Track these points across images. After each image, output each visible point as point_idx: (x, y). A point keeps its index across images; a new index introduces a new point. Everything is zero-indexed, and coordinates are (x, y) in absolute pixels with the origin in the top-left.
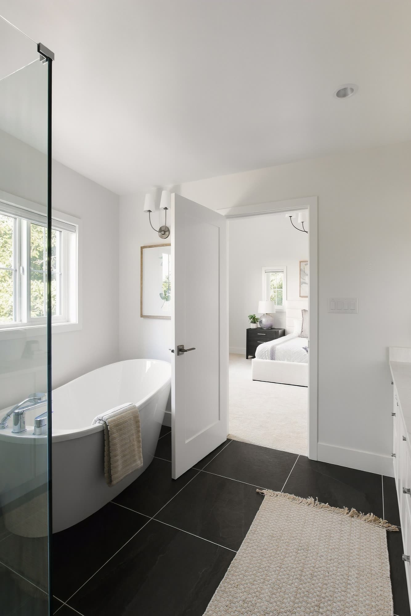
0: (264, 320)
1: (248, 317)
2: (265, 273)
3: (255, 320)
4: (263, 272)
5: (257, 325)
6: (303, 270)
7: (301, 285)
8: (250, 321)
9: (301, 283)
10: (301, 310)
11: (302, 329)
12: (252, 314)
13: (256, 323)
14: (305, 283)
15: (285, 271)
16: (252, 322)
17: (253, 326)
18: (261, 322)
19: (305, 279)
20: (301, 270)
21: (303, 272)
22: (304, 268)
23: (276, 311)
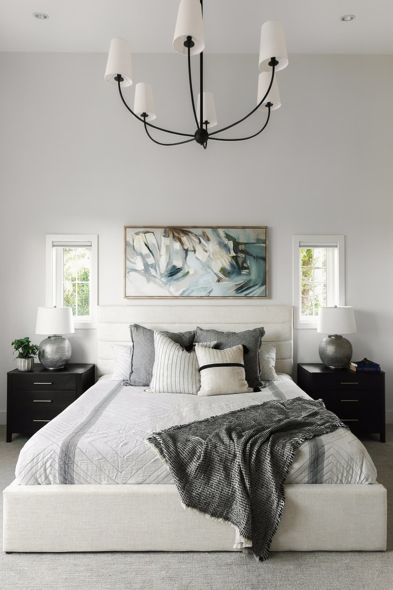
0: (49, 349)
1: (13, 344)
2: (52, 246)
3: (28, 351)
4: (49, 244)
5: (33, 361)
6: (131, 243)
7: (127, 275)
8: (17, 353)
9: (127, 271)
10: (128, 325)
11: (132, 366)
12: (21, 337)
13: (31, 357)
14: (136, 270)
15: (95, 245)
16: (21, 356)
17: (23, 365)
18: (42, 355)
19: (135, 262)
20: (126, 244)
21: (131, 248)
22: (132, 240)
23: (75, 329)
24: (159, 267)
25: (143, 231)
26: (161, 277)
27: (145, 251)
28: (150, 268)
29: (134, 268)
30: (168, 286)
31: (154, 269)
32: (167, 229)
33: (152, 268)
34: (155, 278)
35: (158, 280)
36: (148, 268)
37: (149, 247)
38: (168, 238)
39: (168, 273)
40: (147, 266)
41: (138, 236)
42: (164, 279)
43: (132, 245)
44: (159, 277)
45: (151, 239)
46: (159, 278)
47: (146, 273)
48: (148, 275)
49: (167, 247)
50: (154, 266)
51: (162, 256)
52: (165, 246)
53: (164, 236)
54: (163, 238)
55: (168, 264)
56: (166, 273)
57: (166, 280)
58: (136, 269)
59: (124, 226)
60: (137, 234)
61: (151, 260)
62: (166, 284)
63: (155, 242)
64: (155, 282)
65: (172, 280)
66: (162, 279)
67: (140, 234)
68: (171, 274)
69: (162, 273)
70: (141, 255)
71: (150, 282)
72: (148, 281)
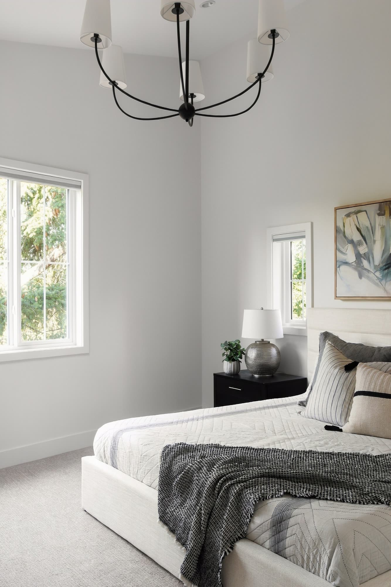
1: (223, 345)
2: (272, 240)
4: (269, 238)
6: (342, 228)
7: (338, 269)
8: (225, 355)
9: (339, 264)
14: (346, 263)
15: (308, 234)
16: (228, 358)
19: (346, 253)
20: (337, 230)
21: (342, 235)
22: (343, 224)
23: (284, 334)
24: (373, 258)
25: (355, 211)
26: (375, 271)
27: (357, 237)
28: (362, 259)
29: (345, 260)
30: (383, 282)
31: (367, 260)
32: (382, 203)
33: (365, 259)
34: (368, 273)
35: (371, 275)
36: (361, 259)
37: (362, 231)
38: (384, 217)
39: (384, 264)
40: (358, 256)
41: (349, 218)
42: (378, 274)
43: (343, 231)
44: (372, 270)
45: (363, 220)
46: (373, 272)
47: (359, 266)
48: (360, 269)
49: (383, 228)
50: (368, 257)
51: (376, 242)
52: (380, 228)
53: (379, 215)
54: (377, 216)
55: (384, 252)
56: (381, 265)
57: (381, 275)
58: (347, 261)
59: (335, 208)
60: (348, 215)
61: (363, 249)
62: (382, 280)
63: (368, 224)
64: (368, 278)
65: (389, 274)
66: (376, 274)
67: (351, 215)
68: (387, 266)
69: (376, 265)
70: (352, 242)
71: (363, 279)
72: (360, 277)
